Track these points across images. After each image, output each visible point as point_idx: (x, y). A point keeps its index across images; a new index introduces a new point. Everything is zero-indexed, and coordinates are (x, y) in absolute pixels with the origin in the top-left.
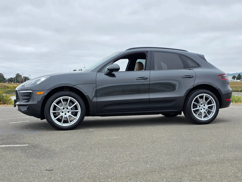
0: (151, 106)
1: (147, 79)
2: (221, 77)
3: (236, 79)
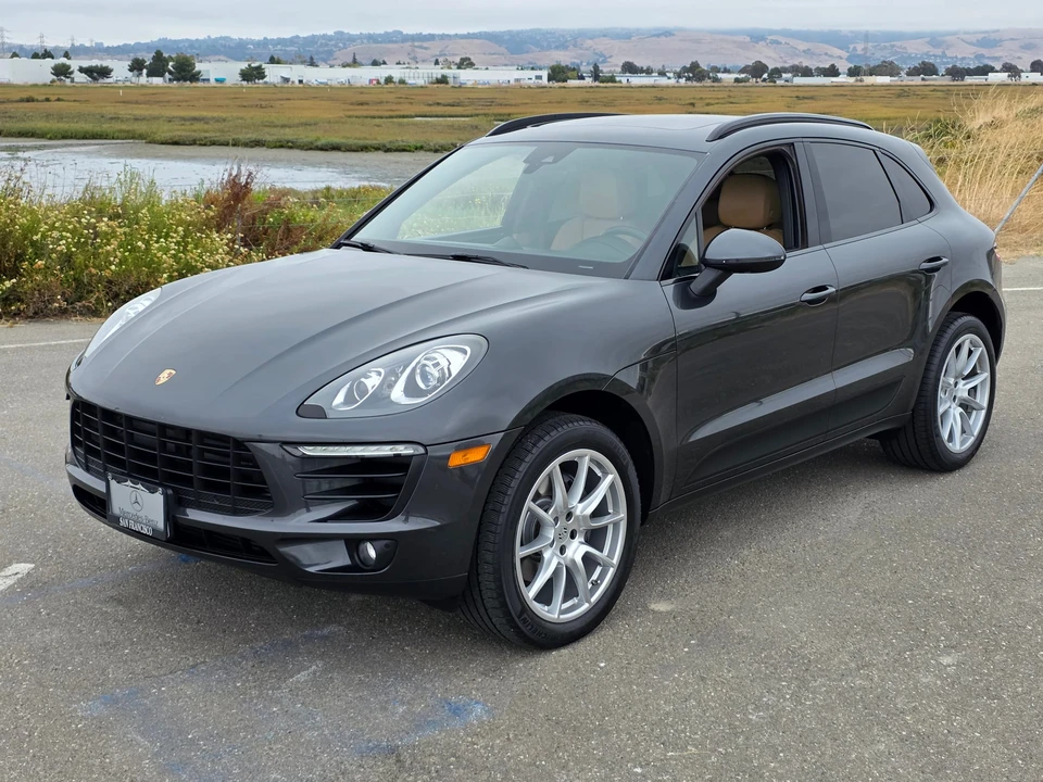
3: (145, 71)
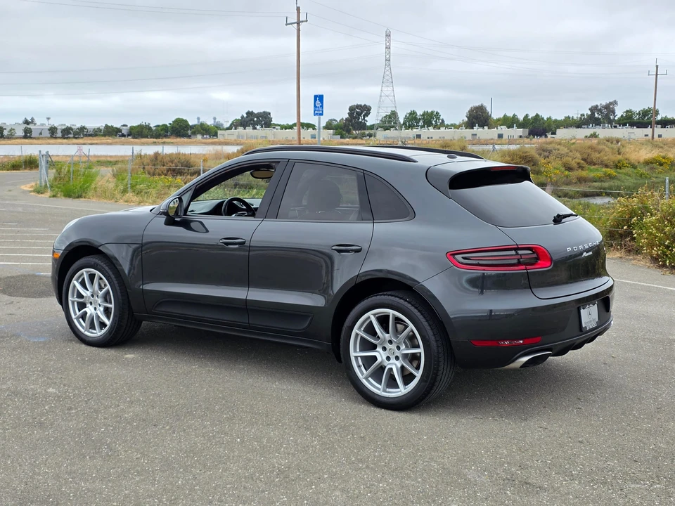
0: (255, 321)
1: (244, 243)
2: (464, 258)
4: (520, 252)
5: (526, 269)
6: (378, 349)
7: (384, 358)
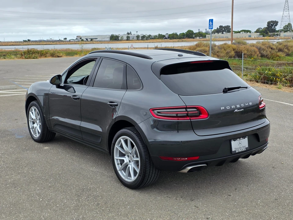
1: (79, 98)
2: (158, 112)
4: (188, 110)
5: (190, 119)
6: (126, 156)
7: (128, 161)
